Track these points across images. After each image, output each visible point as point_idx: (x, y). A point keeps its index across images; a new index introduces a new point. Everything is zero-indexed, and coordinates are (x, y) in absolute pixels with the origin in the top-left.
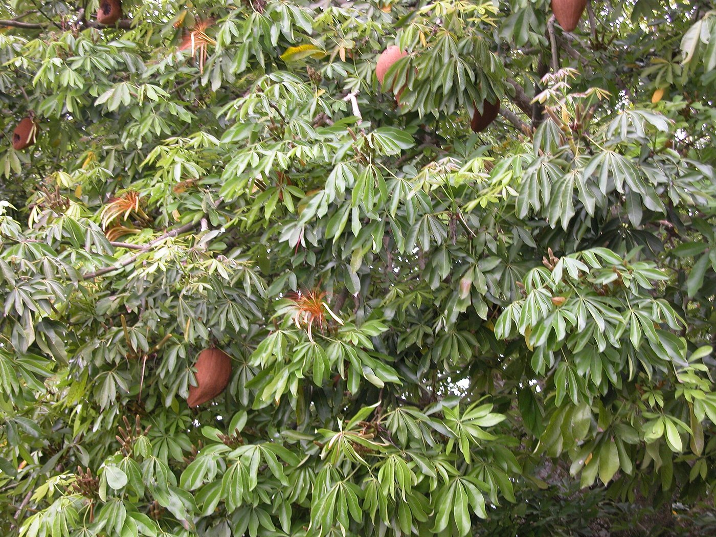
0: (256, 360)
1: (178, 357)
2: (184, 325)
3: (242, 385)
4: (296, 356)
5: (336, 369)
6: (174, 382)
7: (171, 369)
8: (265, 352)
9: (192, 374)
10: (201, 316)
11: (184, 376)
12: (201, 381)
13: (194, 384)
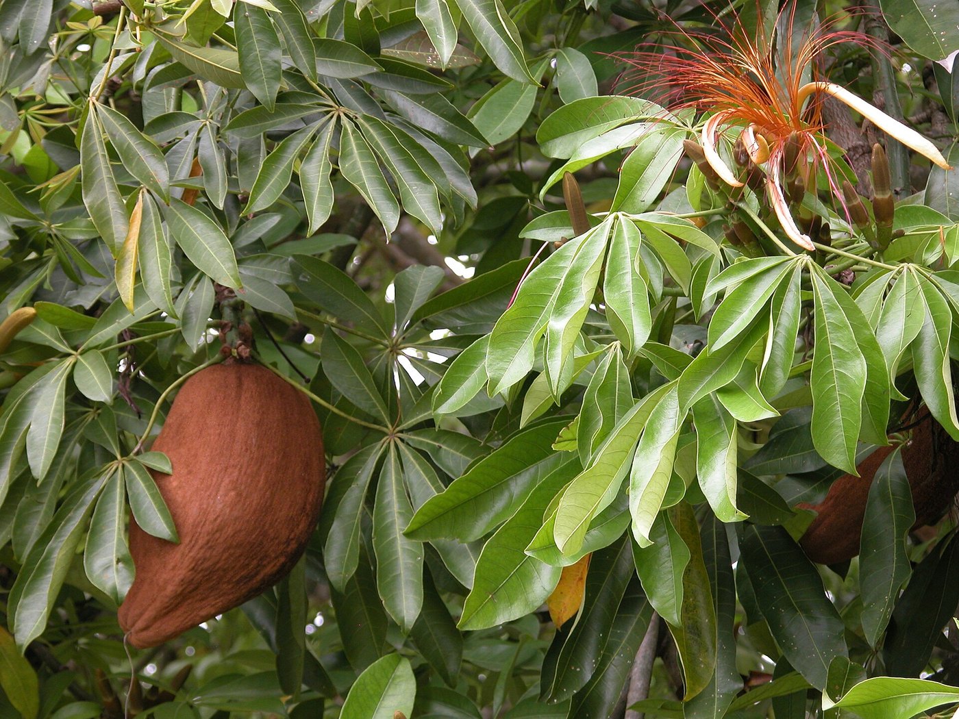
0: (508, 359)
1: (74, 398)
2: (118, 226)
3: (385, 531)
4: (726, 324)
5: (908, 380)
6: (50, 532)
7: (40, 463)
8: (559, 311)
9: (141, 486)
10: (196, 183)
11: (105, 492)
12: (192, 513)
13: (157, 525)
